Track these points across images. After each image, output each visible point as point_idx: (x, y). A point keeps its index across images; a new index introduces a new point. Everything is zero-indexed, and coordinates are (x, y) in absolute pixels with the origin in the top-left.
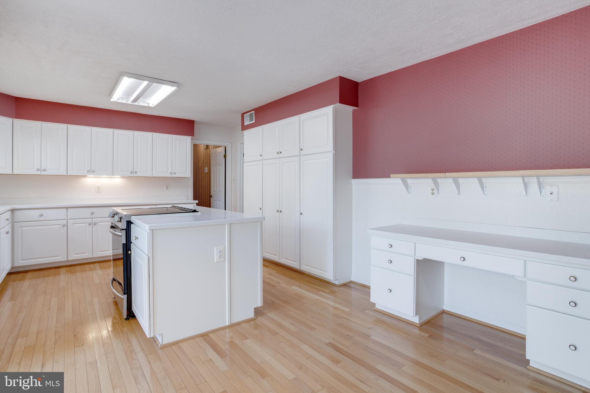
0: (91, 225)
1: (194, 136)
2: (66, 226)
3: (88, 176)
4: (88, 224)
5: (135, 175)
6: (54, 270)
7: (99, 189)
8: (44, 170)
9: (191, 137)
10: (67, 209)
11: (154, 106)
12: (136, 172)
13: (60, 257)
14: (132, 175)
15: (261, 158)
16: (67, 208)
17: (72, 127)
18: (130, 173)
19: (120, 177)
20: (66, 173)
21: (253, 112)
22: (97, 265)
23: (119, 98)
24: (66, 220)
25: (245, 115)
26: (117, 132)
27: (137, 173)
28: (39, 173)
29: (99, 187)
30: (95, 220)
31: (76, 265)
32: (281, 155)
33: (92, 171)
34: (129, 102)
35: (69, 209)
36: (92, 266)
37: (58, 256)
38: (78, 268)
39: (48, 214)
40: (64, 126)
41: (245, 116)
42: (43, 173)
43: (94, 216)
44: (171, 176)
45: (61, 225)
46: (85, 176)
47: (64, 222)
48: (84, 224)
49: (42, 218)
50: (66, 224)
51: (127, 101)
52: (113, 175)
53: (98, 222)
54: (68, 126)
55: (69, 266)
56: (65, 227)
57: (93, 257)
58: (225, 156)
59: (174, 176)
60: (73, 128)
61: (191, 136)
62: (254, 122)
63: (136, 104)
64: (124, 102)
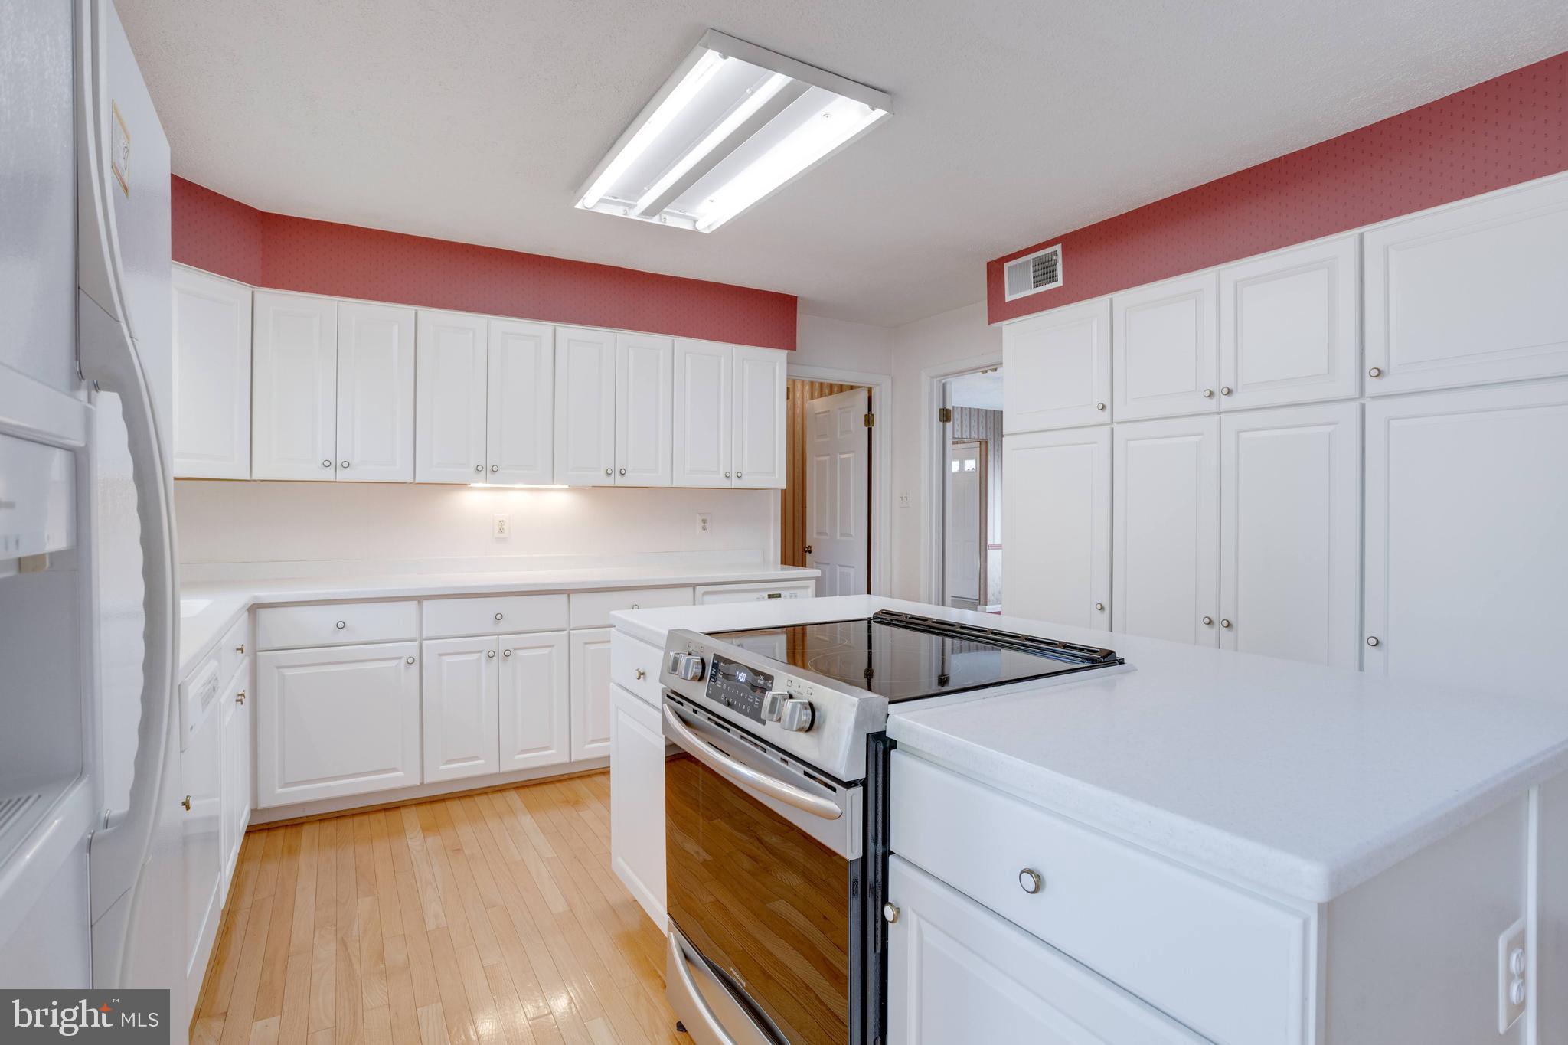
0: (495, 659)
1: (794, 348)
2: (416, 662)
3: (473, 485)
4: (484, 655)
5: (620, 481)
6: (381, 816)
7: (501, 531)
8: (345, 465)
9: (786, 351)
10: (420, 603)
11: (714, 228)
12: (623, 472)
13: (398, 771)
14: (609, 481)
15: (1105, 416)
16: (420, 599)
17: (431, 317)
18: (603, 473)
19: (567, 487)
20: (412, 477)
21: (1058, 248)
22: (513, 797)
23: (607, 198)
24: (417, 642)
25: (1007, 265)
26: (568, 332)
27: (626, 474)
28: (328, 475)
29: (501, 523)
30: (506, 642)
31: (449, 799)
32: (1227, 403)
33: (489, 468)
34: (634, 215)
35: (425, 603)
36: (497, 800)
37: (394, 770)
38: (454, 806)
39: (365, 621)
40: (403, 313)
41: (1009, 268)
42: (343, 475)
43: (503, 626)
44: (726, 484)
45: (403, 661)
46: (462, 486)
47: (411, 649)
48: (475, 657)
49: (342, 636)
50: (416, 656)
51: (627, 209)
52: (553, 483)
53: (515, 649)
54: (419, 312)
55: (426, 803)
56: (415, 668)
57: (501, 771)
58: (869, 420)
59: (735, 483)
60: (434, 319)
61: (787, 349)
62: (1059, 283)
63: (655, 220)
64: (617, 211)
